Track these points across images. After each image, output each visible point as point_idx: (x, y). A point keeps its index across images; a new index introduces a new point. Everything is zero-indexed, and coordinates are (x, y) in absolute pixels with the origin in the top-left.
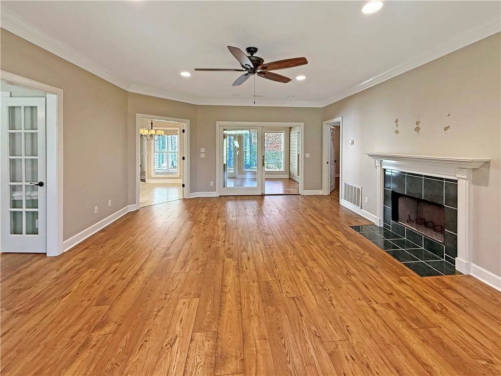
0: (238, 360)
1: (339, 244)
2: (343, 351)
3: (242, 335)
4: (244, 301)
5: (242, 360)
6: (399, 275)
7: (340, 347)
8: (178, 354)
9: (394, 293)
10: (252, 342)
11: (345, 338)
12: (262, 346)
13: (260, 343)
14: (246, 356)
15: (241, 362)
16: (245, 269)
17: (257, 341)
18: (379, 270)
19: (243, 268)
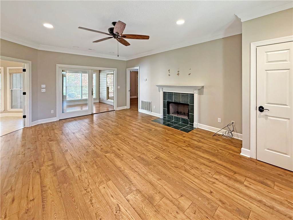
0: (158, 194)
1: (153, 130)
2: (188, 168)
3: (150, 184)
4: (137, 170)
5: (159, 193)
6: (182, 135)
7: (185, 167)
8: (128, 211)
9: (185, 141)
10: (156, 183)
11: (185, 163)
12: (162, 182)
13: (160, 182)
14: (159, 190)
15: (160, 193)
16: (122, 155)
17: (158, 182)
18: (175, 135)
19: (120, 155)
